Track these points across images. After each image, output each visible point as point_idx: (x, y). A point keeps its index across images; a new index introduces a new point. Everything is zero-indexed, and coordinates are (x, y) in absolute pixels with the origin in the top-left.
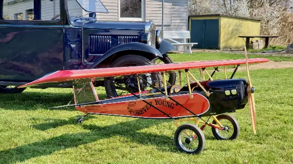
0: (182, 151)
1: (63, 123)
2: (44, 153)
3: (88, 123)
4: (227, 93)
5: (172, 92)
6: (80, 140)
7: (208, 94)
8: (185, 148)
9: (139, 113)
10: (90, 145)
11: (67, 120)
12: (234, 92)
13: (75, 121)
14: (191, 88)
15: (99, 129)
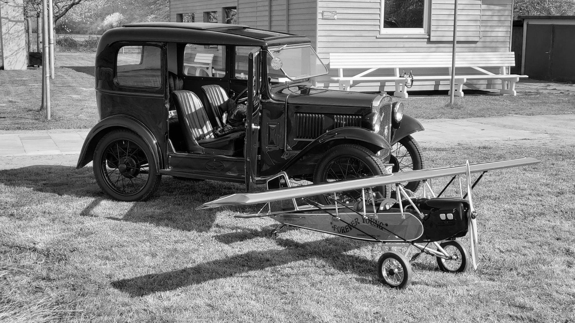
0: (385, 283)
1: (253, 234)
2: (224, 275)
3: (285, 236)
4: (443, 216)
5: (382, 208)
6: (268, 260)
7: (422, 215)
8: (389, 281)
9: (343, 231)
10: (279, 268)
11: (259, 230)
12: (450, 216)
13: (268, 233)
14: (404, 207)
15: (297, 245)
